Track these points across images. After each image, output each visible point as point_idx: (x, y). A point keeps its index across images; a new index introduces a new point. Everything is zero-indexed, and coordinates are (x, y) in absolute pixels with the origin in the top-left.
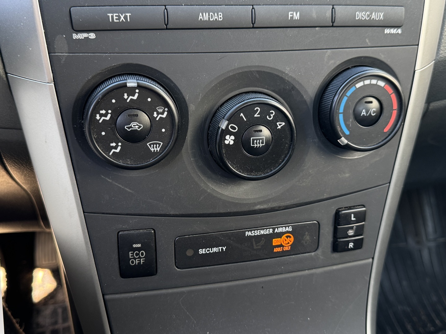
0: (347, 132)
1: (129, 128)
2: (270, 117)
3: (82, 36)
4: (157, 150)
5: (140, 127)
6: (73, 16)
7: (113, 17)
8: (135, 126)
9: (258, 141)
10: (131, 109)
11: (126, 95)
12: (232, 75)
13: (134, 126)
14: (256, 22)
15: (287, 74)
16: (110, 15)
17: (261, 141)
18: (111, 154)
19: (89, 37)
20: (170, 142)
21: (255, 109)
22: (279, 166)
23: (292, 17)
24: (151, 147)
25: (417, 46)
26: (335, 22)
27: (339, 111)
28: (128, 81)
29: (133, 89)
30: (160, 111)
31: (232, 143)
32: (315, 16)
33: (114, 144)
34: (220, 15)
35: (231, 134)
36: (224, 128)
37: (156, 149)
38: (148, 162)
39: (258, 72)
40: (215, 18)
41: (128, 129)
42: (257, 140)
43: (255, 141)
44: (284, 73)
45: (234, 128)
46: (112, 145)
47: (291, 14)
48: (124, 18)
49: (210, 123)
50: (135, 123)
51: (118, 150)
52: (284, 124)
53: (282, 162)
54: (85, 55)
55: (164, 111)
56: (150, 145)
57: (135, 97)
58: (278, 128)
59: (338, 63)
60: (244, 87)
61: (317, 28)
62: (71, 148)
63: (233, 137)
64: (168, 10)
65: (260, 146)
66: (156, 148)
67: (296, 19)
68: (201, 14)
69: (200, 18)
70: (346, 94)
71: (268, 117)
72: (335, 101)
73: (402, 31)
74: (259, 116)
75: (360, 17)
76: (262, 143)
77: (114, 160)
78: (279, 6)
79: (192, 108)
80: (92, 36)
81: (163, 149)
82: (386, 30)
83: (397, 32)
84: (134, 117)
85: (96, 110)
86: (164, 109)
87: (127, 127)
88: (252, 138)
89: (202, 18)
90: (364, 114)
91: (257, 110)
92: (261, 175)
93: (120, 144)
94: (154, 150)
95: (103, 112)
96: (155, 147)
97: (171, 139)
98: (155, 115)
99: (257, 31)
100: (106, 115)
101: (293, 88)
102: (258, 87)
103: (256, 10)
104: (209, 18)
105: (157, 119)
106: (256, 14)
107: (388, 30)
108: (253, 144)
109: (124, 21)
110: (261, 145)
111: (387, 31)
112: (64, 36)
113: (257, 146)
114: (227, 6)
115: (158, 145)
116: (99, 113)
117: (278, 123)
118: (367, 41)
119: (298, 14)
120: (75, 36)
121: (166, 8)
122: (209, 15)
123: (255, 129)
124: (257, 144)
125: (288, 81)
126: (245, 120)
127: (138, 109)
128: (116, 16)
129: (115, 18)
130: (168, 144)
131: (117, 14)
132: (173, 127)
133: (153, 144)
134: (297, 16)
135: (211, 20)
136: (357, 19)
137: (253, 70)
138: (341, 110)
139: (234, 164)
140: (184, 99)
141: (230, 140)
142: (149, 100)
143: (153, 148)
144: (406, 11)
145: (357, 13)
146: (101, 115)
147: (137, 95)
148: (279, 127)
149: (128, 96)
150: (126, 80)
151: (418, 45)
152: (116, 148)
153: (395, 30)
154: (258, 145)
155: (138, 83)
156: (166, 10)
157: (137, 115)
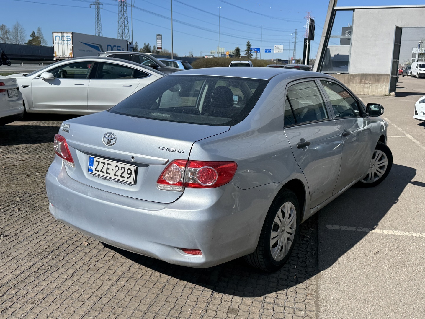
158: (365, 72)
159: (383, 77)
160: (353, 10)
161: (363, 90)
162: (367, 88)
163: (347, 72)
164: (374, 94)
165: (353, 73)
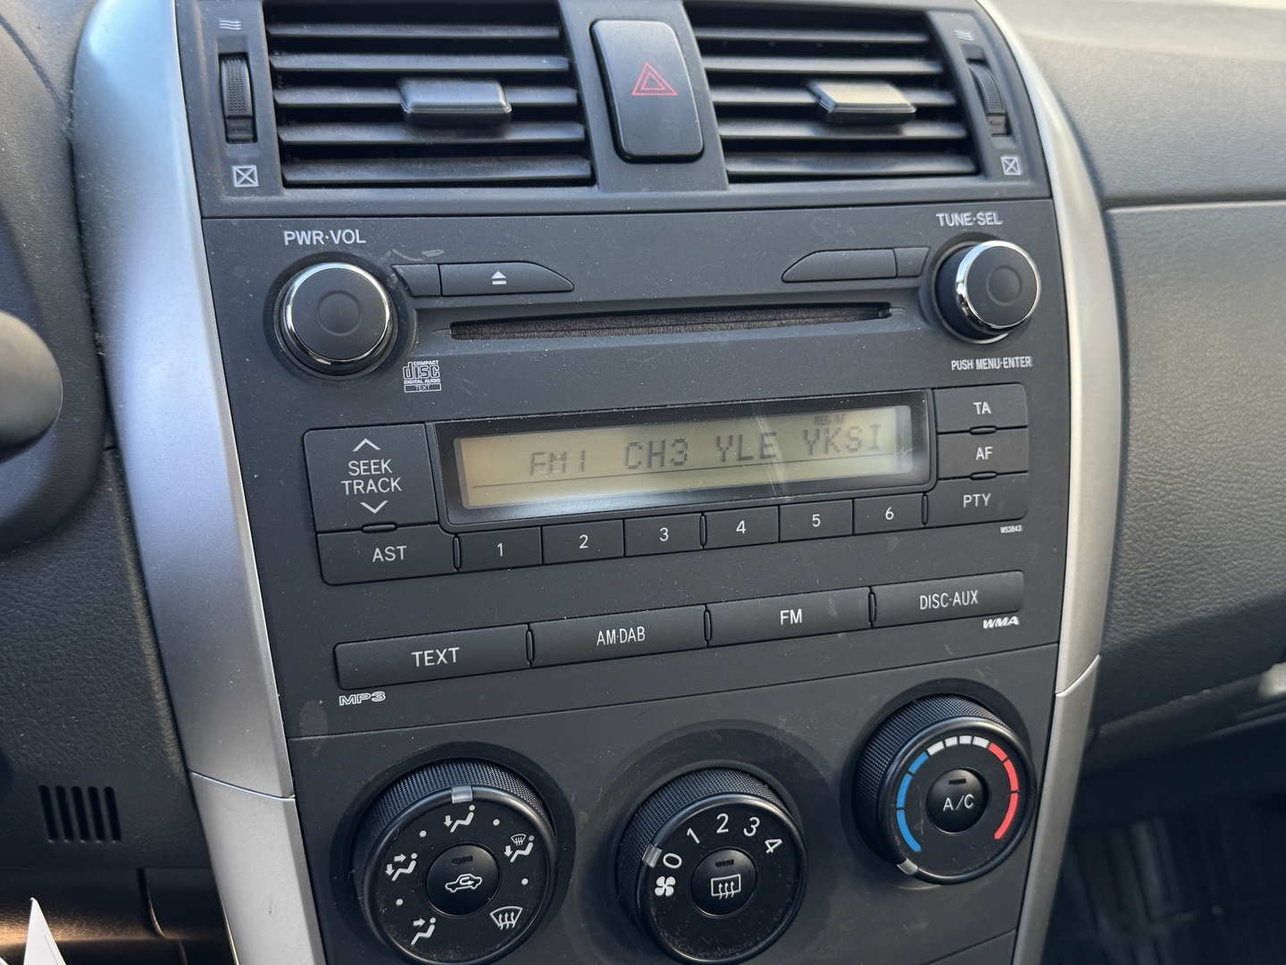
0: (916, 847)
1: (453, 887)
2: (750, 830)
3: (357, 699)
4: (511, 925)
5: (477, 881)
6: (341, 664)
7: (423, 657)
8: (466, 881)
9: (726, 885)
10: (459, 845)
11: (448, 818)
12: (666, 744)
13: (463, 881)
14: (713, 636)
15: (782, 730)
16: (417, 654)
17: (732, 884)
18: (413, 942)
19: (373, 699)
20: (538, 904)
21: (718, 818)
22: (772, 932)
23: (787, 621)
24: (498, 919)
25: (1056, 645)
26: (877, 619)
27: (896, 803)
28: (455, 790)
29: (465, 805)
30: (519, 842)
31: (670, 892)
32: (835, 614)
33: (420, 922)
34: (641, 631)
35: (667, 873)
36: (652, 865)
37: (507, 923)
38: (492, 952)
39: (721, 732)
40: (630, 637)
41: (450, 889)
42: (723, 882)
43: (720, 886)
44: (776, 729)
45: (674, 861)
46: (416, 923)
47: (784, 615)
48: (444, 656)
49: (621, 841)
50: (466, 876)
51: (428, 934)
52: (779, 842)
53: (780, 922)
54: (362, 736)
55: (526, 843)
56: (496, 916)
57: (467, 822)
58: (768, 852)
59: (888, 697)
60: (692, 761)
61: (840, 634)
62: (324, 924)
63: (672, 881)
64: (534, 633)
65: (730, 895)
66: (509, 919)
67: (796, 621)
68: (601, 633)
69: (599, 640)
70: (910, 770)
71: (745, 830)
72: (889, 777)
73: (1020, 620)
74: (727, 830)
75: (928, 604)
76: (736, 888)
77: (420, 955)
78: (759, 600)
79: (582, 818)
80: (379, 696)
81: (523, 921)
82: (985, 622)
83: (1011, 622)
84: (464, 863)
85: (386, 857)
86: (527, 838)
87: (449, 886)
88: (712, 880)
89: (603, 640)
90: (950, 808)
91: (723, 818)
92: (734, 954)
93: (433, 920)
94: (505, 926)
95: (401, 858)
96: (506, 919)
97: (541, 897)
98: (508, 852)
99: (716, 653)
100: (405, 865)
101: (797, 756)
102: (722, 758)
103: (713, 614)
104: (618, 640)
105: (512, 860)
106: (713, 620)
107: (991, 621)
108: (716, 891)
109: (446, 662)
110: (733, 892)
111: (988, 624)
112: (321, 702)
113: (724, 896)
114: (653, 611)
115: (512, 914)
116: (392, 861)
117: (767, 842)
118: (947, 648)
119: (800, 612)
120: (343, 701)
121: (529, 630)
122: (617, 633)
123: (719, 860)
124: (723, 891)
125: (784, 744)
126: (698, 841)
127: (473, 845)
128: (429, 655)
129: (426, 658)
130: (535, 909)
131: (432, 651)
132: (546, 874)
133: (503, 913)
134: (796, 617)
135: (621, 642)
136: (922, 608)
137: (711, 728)
138: (901, 802)
139: (675, 936)
140: (567, 802)
141: (665, 886)
142: (496, 822)
143: (503, 921)
144: (1026, 579)
145: (921, 597)
146: (396, 866)
147: (471, 816)
148: (771, 849)
149: (453, 820)
150: (450, 789)
151: (1058, 642)
152: (424, 929)
153: (1006, 619)
154: (727, 893)
155: (474, 793)
156: (530, 633)
157: (470, 859)
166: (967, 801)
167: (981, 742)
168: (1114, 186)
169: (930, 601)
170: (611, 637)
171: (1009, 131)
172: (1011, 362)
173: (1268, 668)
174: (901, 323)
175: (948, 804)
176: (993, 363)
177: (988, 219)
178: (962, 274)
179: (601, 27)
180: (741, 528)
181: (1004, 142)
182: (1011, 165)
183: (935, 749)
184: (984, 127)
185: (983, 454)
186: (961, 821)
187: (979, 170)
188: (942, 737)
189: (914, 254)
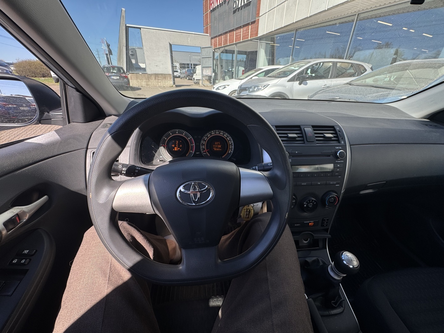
0: (327, 205)
9: (311, 206)
12: (306, 194)
14: (312, 185)
15: (317, 193)
22: (314, 210)
25: (342, 188)
26: (327, 184)
32: (323, 183)
34: (306, 184)
35: (306, 205)
36: (304, 204)
39: (311, 193)
49: (302, 202)
55: (294, 201)
59: (327, 191)
60: (309, 195)
61: (323, 185)
70: (328, 198)
71: (313, 202)
72: (326, 198)
73: (339, 185)
74: (311, 201)
78: (316, 182)
88: (309, 206)
92: (310, 212)
97: (295, 205)
101: (317, 195)
102: (311, 195)
106: (312, 183)
111: (336, 185)
114: (307, 182)
118: (332, 187)
121: (296, 183)
123: (310, 204)
126: (309, 202)
134: (319, 183)
138: (327, 200)
141: (305, 206)
144: (340, 181)
148: (315, 204)
158: (156, 73)
159: (167, 76)
160: (140, 28)
161: (158, 84)
162: (160, 82)
163: (146, 73)
164: (164, 86)
165: (150, 73)
166: (333, 201)
167: (335, 196)
168: (351, 143)
169: (331, 183)
170: (303, 184)
171: (342, 139)
172: (341, 161)
173: (361, 191)
174: (331, 157)
175: (331, 201)
176: (340, 161)
177: (340, 148)
178: (338, 153)
179: (305, 128)
180: (315, 175)
181: (342, 140)
182: (343, 142)
183: (331, 196)
184: (340, 138)
185: (338, 170)
186: (332, 203)
187: (339, 143)
188: (331, 195)
189: (333, 151)
